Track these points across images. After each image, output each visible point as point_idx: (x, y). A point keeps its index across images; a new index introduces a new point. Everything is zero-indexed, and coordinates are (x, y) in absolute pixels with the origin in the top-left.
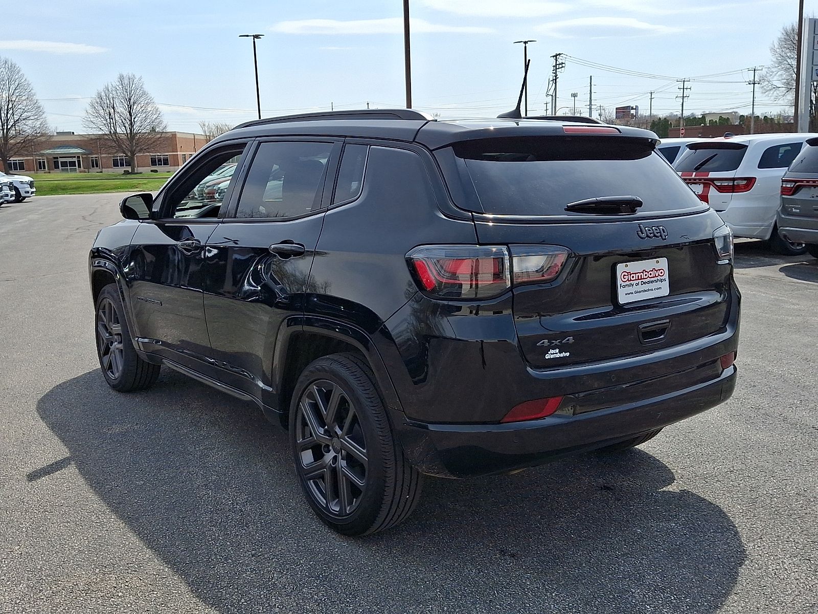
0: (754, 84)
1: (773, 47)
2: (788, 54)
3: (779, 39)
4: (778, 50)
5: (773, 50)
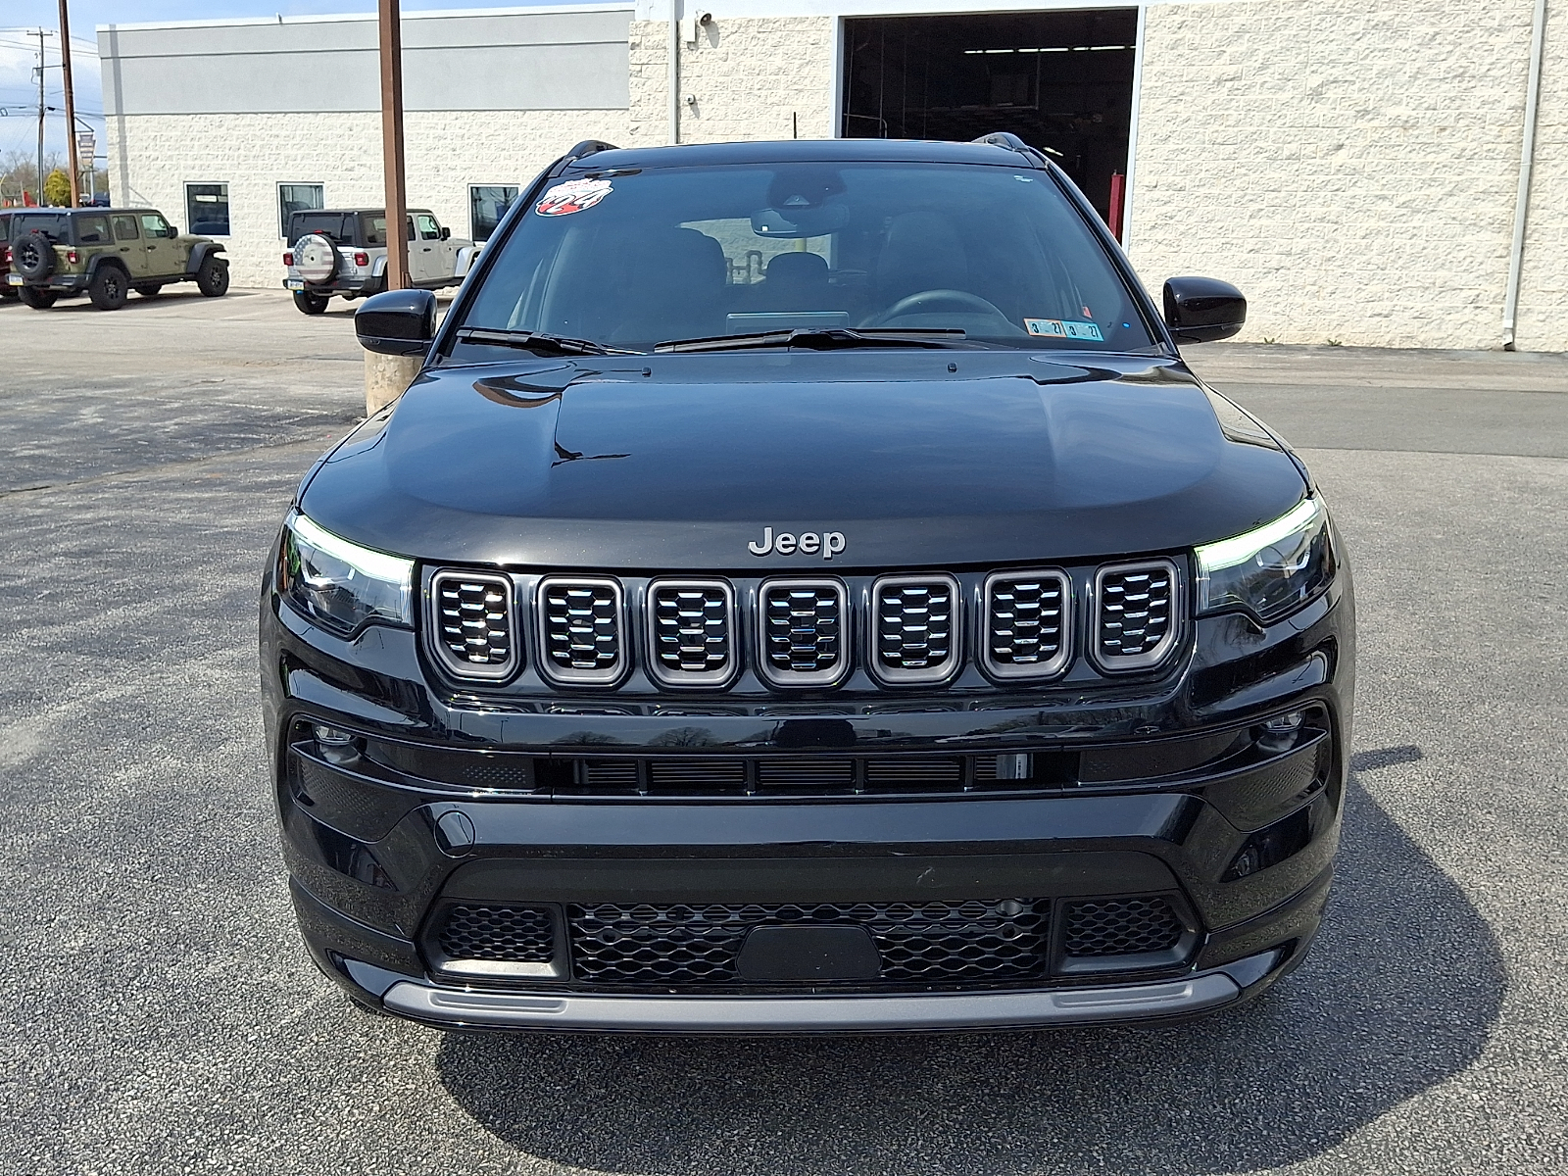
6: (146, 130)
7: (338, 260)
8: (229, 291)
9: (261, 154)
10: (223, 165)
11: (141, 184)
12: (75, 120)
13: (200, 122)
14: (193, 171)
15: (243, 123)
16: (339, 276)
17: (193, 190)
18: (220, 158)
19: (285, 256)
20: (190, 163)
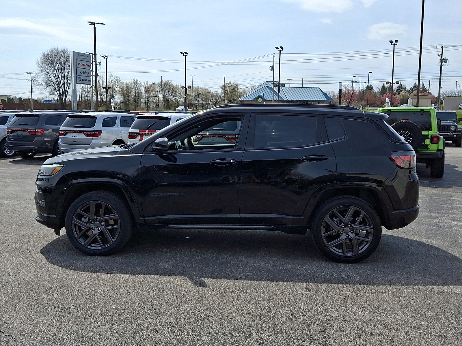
0: (31, 81)
1: (38, 62)
2: (46, 67)
3: (41, 58)
4: (40, 64)
5: (38, 63)
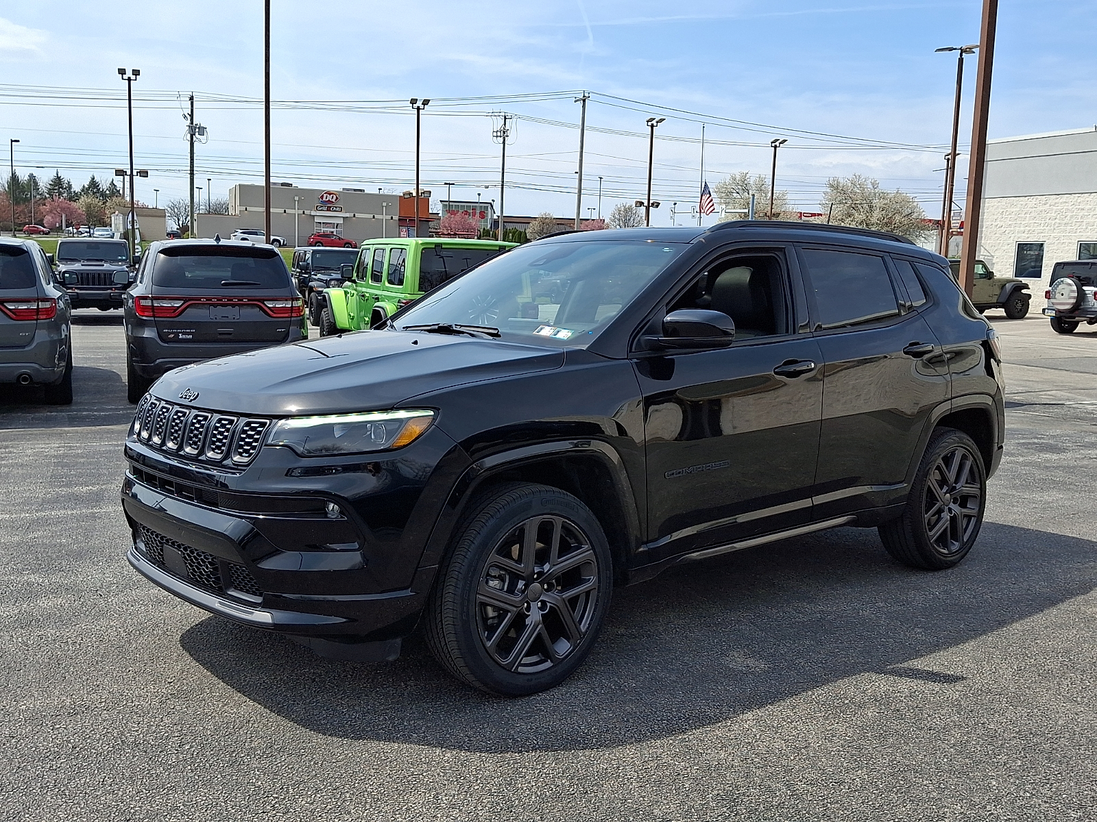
6: (998, 207)
7: (1081, 296)
8: (1027, 315)
9: (1070, 222)
10: (1043, 230)
11: (989, 243)
12: (953, 203)
13: (1032, 202)
14: (1023, 235)
15: (1061, 201)
16: (1082, 307)
17: (1022, 247)
18: (1042, 225)
19: (1046, 292)
20: (1022, 229)
